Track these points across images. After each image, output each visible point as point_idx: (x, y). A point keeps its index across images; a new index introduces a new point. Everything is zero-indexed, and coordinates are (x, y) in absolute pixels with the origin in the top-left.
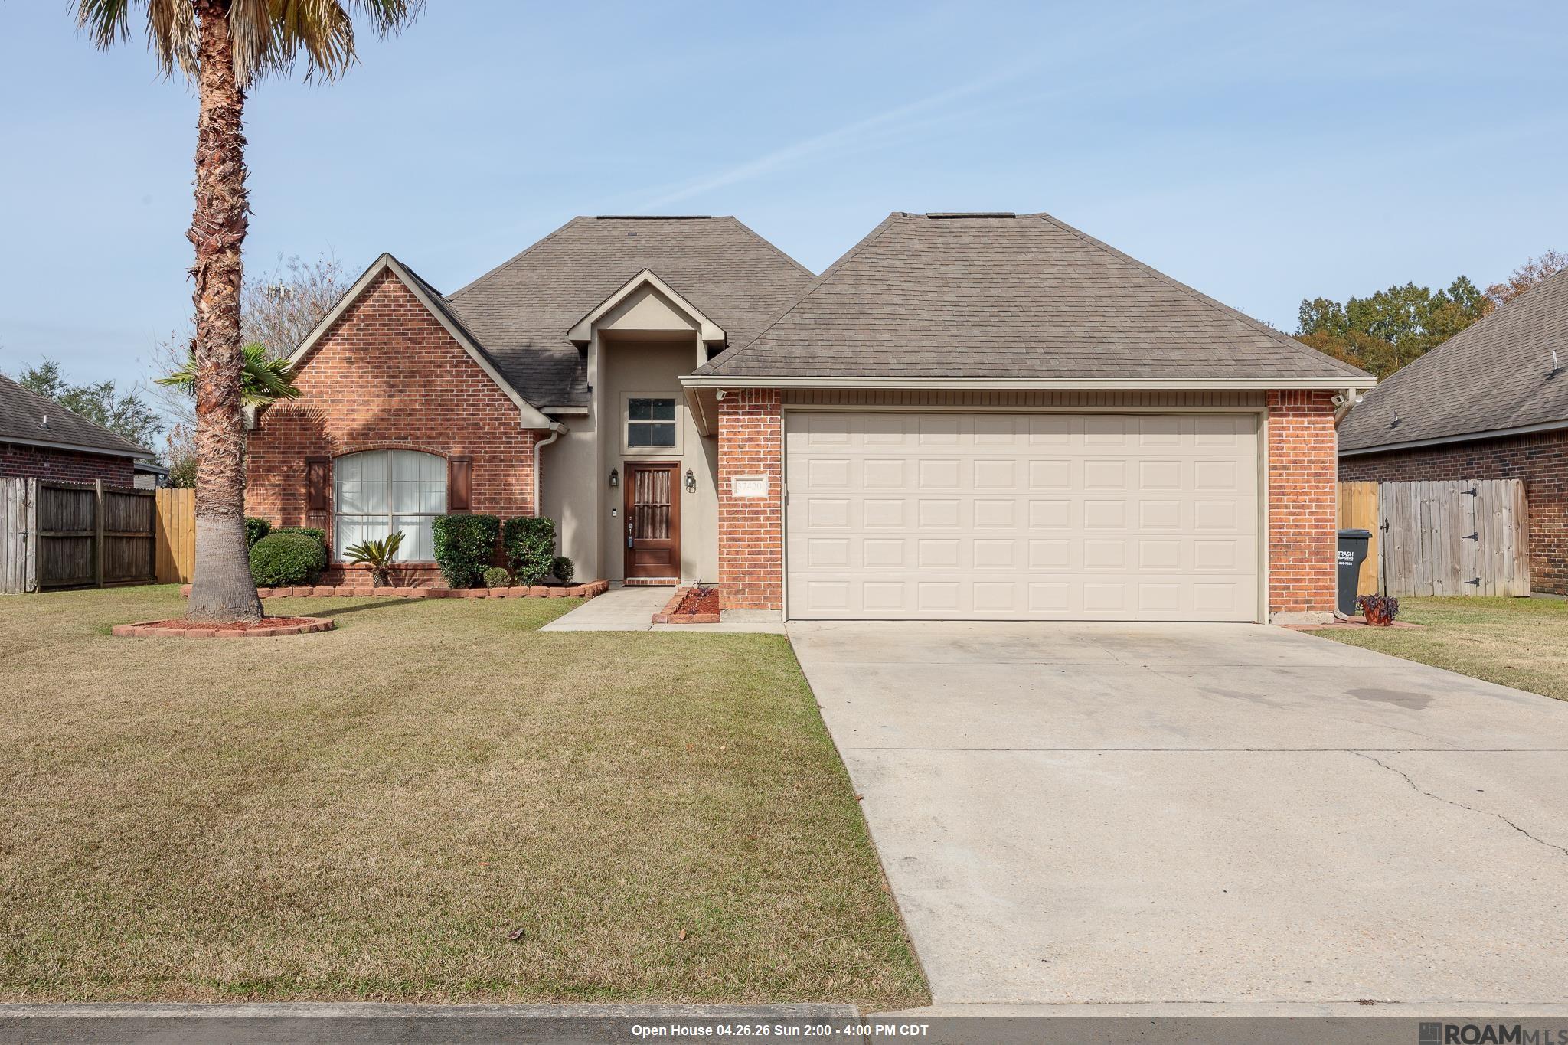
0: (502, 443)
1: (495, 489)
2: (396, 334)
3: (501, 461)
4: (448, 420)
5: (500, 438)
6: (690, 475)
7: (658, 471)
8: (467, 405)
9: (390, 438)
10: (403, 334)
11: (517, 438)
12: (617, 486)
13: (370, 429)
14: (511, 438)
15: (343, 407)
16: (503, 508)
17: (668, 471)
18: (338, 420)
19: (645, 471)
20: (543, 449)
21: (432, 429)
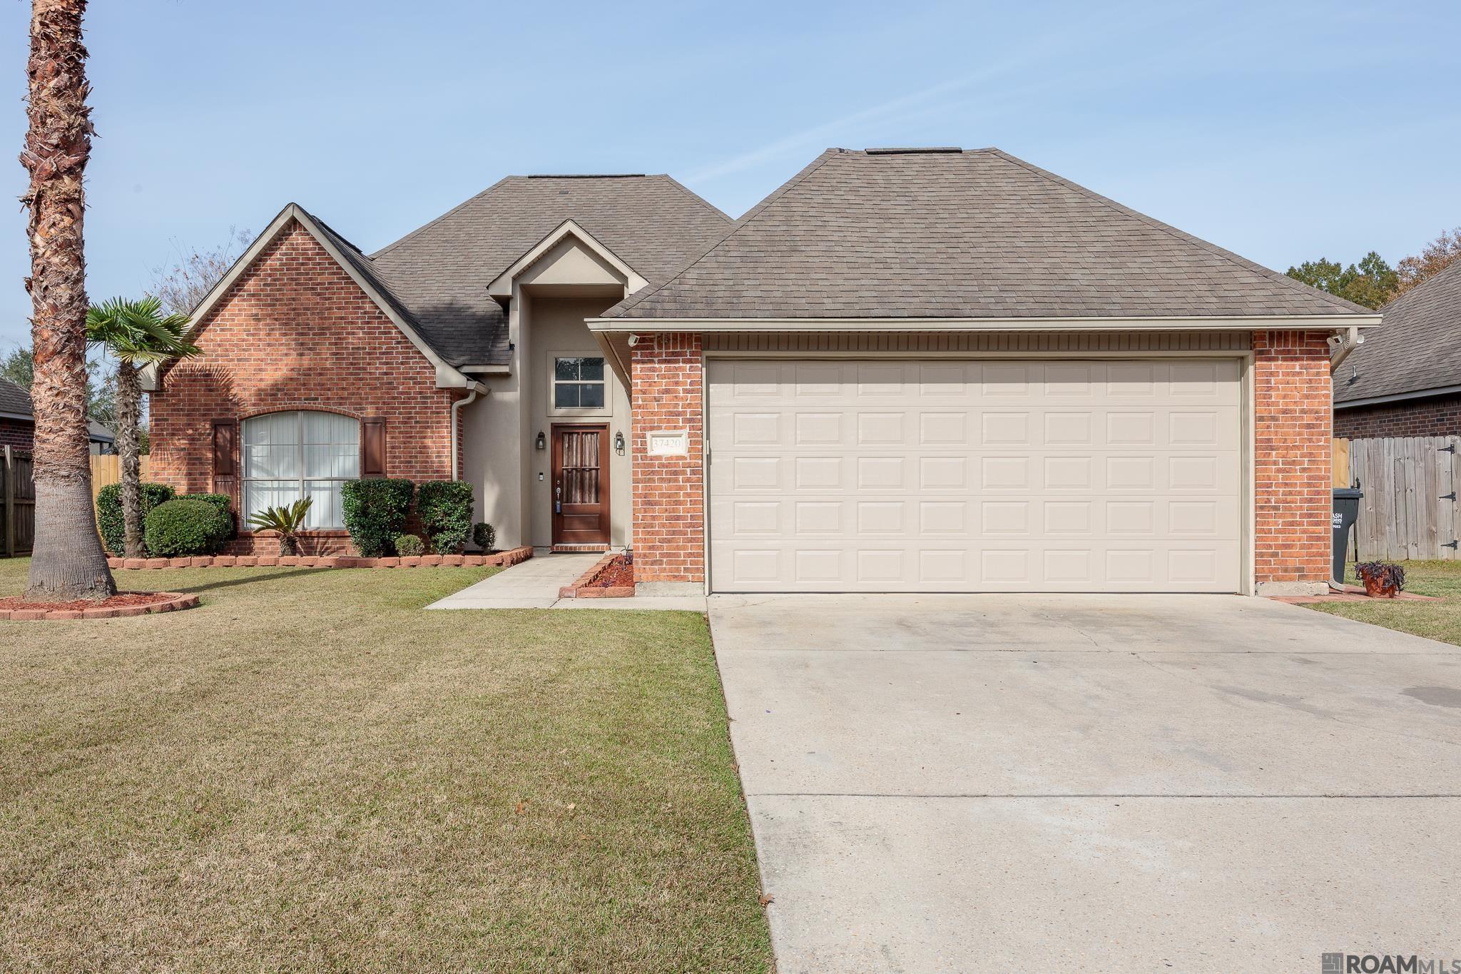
0: (417, 403)
1: (410, 452)
2: (305, 289)
3: (416, 422)
4: (361, 379)
5: (415, 398)
6: (619, 437)
7: (587, 433)
8: (380, 363)
9: (299, 399)
10: (313, 289)
11: (433, 398)
12: (544, 448)
13: (279, 390)
14: (426, 398)
15: (250, 366)
16: (419, 472)
17: (597, 433)
18: (245, 380)
19: (573, 433)
20: (462, 410)
21: (343, 389)
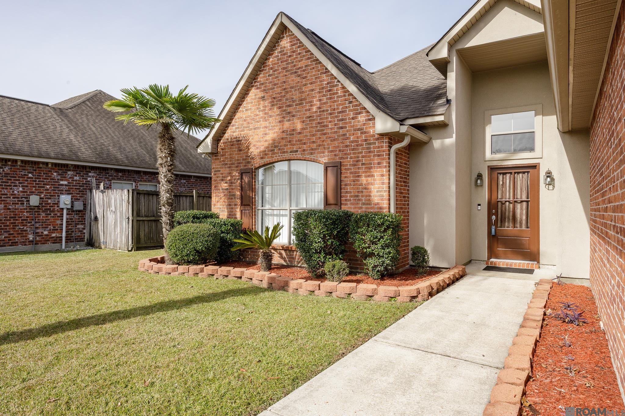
0: (363, 149)
1: (358, 189)
2: (291, 74)
3: (363, 164)
4: (325, 134)
5: (362, 145)
6: (549, 174)
7: (518, 173)
8: (338, 120)
9: (287, 152)
10: (296, 72)
11: (375, 143)
12: (482, 185)
13: (275, 147)
14: (370, 144)
15: (261, 131)
16: (364, 204)
17: (528, 172)
18: (257, 142)
19: (506, 173)
20: (398, 153)
21: (313, 142)
